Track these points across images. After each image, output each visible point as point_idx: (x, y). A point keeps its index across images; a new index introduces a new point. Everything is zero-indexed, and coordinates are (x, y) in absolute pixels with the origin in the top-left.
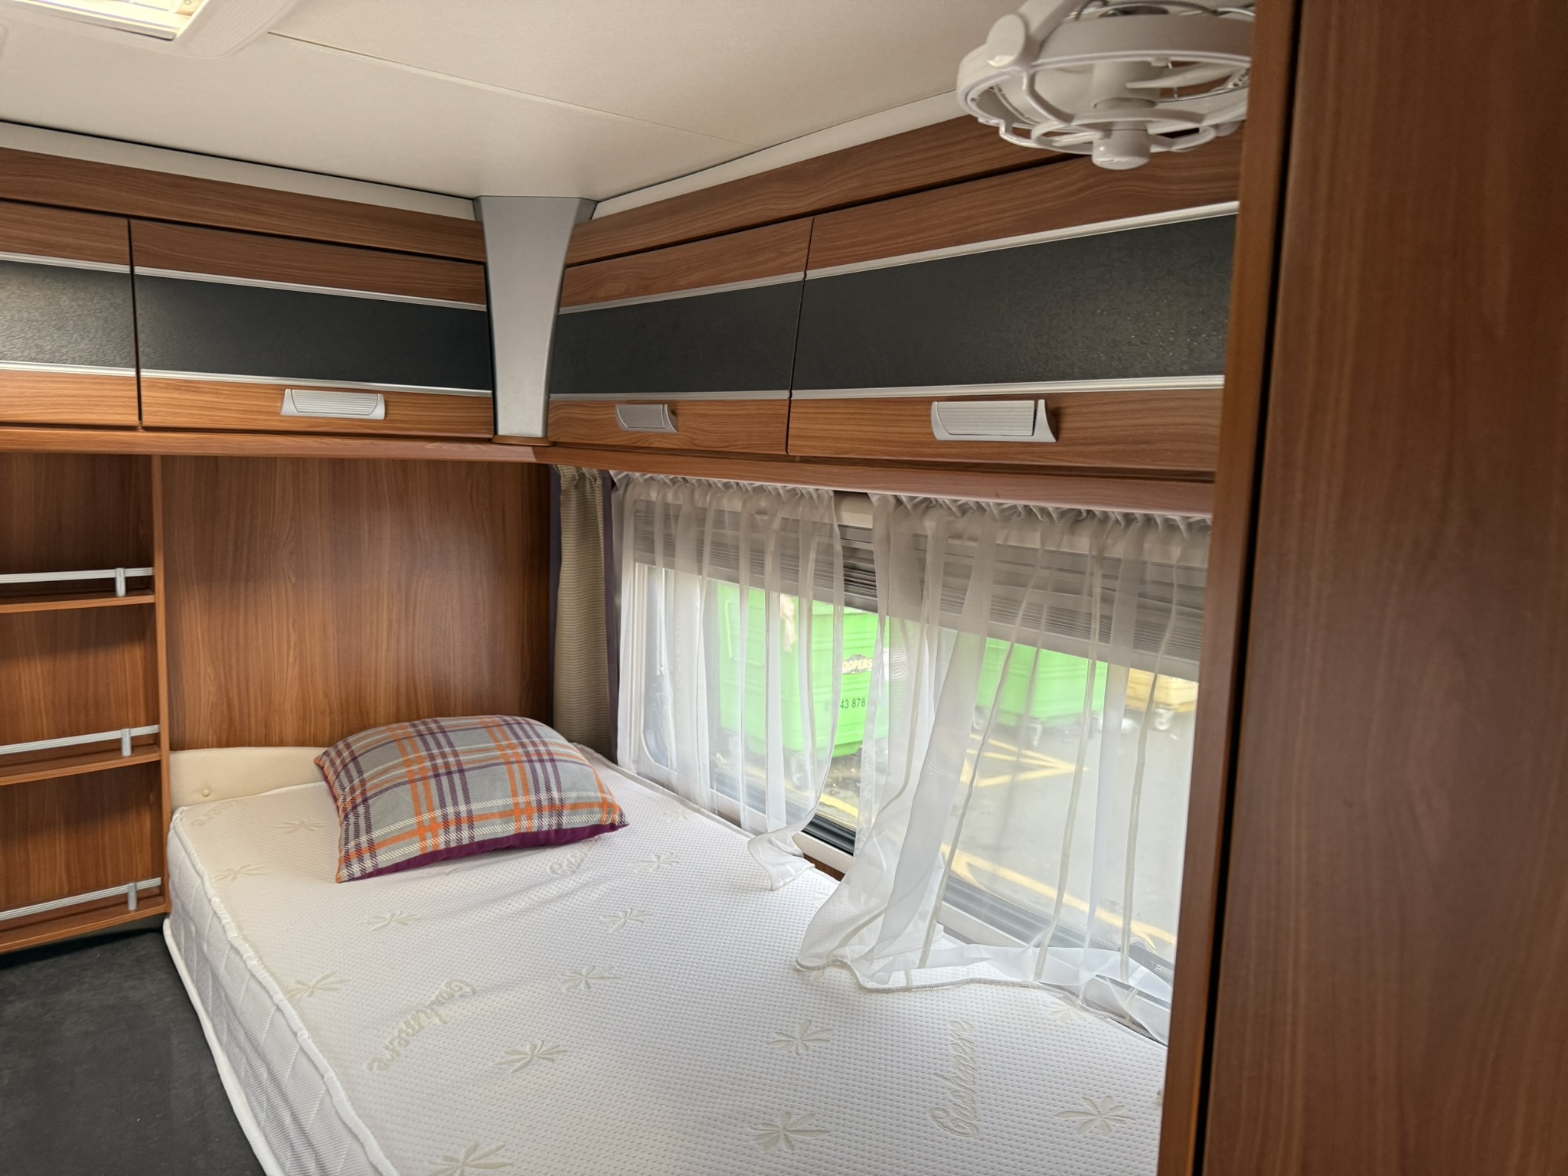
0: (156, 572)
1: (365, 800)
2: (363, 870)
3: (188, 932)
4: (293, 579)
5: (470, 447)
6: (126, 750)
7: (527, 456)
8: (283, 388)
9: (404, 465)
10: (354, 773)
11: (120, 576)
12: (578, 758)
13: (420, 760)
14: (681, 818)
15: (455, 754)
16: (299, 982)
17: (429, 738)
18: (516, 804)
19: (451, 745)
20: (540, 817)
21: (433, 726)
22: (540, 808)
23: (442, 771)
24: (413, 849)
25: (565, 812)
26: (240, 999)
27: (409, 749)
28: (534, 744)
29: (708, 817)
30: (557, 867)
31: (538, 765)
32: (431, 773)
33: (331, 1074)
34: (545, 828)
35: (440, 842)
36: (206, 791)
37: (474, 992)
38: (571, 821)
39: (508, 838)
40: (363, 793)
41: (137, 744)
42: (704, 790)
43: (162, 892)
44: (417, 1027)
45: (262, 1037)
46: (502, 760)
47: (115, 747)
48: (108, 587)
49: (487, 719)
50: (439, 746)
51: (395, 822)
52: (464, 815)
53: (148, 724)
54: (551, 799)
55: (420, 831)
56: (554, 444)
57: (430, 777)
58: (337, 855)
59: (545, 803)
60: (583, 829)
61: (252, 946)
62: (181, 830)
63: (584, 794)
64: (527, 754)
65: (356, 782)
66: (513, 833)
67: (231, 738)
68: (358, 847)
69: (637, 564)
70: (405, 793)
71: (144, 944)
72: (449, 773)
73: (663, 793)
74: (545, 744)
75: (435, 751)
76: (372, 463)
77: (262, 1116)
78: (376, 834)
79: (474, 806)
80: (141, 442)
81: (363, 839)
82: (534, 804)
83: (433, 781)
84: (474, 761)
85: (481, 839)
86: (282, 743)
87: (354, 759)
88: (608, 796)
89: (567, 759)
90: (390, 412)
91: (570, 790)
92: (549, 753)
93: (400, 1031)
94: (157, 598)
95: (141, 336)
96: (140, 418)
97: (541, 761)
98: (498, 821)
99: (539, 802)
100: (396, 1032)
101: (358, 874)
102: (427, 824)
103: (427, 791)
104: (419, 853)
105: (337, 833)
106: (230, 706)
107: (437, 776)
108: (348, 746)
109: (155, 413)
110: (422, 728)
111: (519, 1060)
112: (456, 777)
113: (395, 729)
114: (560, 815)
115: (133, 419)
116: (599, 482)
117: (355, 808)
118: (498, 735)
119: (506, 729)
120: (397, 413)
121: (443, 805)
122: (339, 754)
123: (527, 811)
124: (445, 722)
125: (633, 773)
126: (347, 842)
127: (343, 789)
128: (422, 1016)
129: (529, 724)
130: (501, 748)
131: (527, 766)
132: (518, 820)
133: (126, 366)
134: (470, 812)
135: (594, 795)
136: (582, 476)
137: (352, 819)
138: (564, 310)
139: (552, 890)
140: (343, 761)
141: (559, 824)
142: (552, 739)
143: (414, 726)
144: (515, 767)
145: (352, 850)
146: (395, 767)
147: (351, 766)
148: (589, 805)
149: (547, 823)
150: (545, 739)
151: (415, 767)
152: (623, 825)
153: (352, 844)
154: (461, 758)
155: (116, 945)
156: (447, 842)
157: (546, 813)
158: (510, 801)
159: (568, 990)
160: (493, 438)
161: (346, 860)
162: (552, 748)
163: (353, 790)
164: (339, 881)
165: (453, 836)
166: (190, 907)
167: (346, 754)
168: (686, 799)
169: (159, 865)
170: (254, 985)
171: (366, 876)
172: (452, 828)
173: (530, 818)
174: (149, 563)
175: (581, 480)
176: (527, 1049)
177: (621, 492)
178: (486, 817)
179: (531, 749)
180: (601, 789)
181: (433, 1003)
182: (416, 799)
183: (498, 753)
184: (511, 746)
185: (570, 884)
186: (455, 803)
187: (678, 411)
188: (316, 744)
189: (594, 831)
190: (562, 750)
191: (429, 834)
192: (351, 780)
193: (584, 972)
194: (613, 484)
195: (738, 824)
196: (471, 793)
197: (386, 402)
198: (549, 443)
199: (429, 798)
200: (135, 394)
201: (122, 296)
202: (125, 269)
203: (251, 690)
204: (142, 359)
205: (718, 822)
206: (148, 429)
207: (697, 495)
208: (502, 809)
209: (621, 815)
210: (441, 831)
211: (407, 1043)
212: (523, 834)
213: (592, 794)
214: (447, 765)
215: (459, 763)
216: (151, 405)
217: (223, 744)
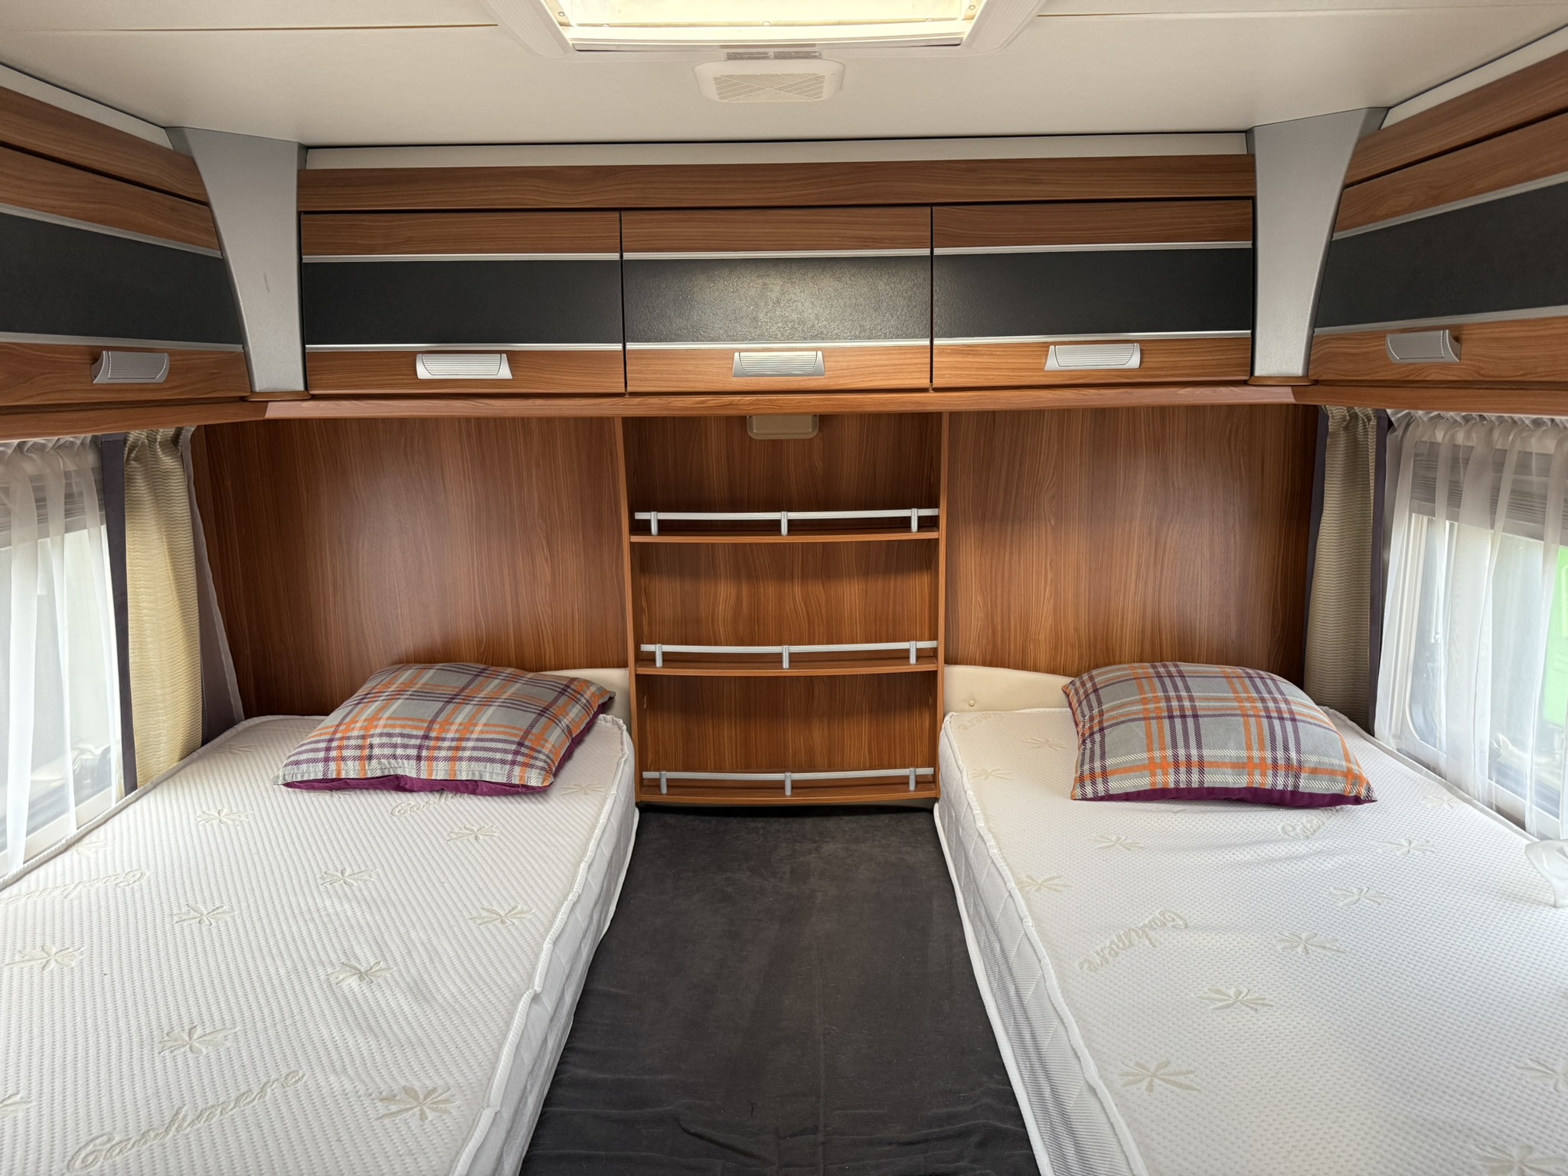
0: (940, 512)
1: (1102, 730)
2: (1095, 792)
3: (950, 816)
4: (1053, 521)
5: (1223, 390)
6: (913, 659)
7: (1286, 396)
8: (1047, 345)
9: (1162, 412)
10: (1095, 704)
11: (914, 514)
12: (1324, 722)
13: (1156, 700)
14: (1445, 806)
15: (1191, 699)
16: (1029, 877)
17: (1167, 681)
18: (1250, 758)
19: (1188, 689)
20: (1275, 775)
21: (1173, 669)
22: (1275, 766)
23: (1176, 713)
24: (1143, 783)
25: (1303, 775)
26: (983, 880)
27: (1147, 688)
28: (1275, 700)
29: (1482, 810)
30: (1291, 829)
31: (1276, 723)
32: (1166, 714)
33: (1047, 961)
34: (1280, 787)
35: (1168, 780)
36: (972, 702)
37: (1186, 926)
38: (1308, 785)
39: (1239, 789)
40: (1101, 722)
41: (921, 655)
42: (1479, 778)
43: (932, 781)
44: (1127, 944)
45: (997, 916)
46: (1239, 712)
47: (903, 655)
48: (905, 523)
49: (1228, 669)
50: (1176, 689)
51: (1127, 754)
52: (1195, 759)
53: (930, 640)
54: (1288, 759)
55: (1151, 767)
56: (1316, 382)
57: (1164, 718)
58: (1073, 775)
59: (1281, 762)
60: (1324, 796)
61: (995, 837)
62: (949, 730)
63: (1326, 760)
64: (1266, 709)
65: (1096, 711)
66: (1245, 785)
67: (994, 659)
68: (1092, 770)
69: (1414, 515)
70: (1139, 728)
71: (919, 820)
72: (1183, 717)
73: (1427, 775)
74: (1287, 702)
75: (1172, 694)
76: (1132, 411)
77: (995, 984)
78: (1109, 762)
79: (1206, 752)
80: (932, 402)
82: (1269, 761)
83: (1166, 722)
84: (1209, 709)
85: (1211, 785)
86: (1036, 669)
87: (1096, 691)
88: (1354, 767)
89: (1310, 720)
90: (1145, 360)
91: (1311, 753)
92: (1291, 712)
93: (1112, 942)
94: (940, 534)
95: (936, 309)
96: (931, 381)
97: (1281, 719)
98: (1230, 771)
99: (1275, 760)
100: (1108, 943)
101: (1090, 795)
102: (1158, 761)
103: (1161, 730)
104: (1148, 787)
105: (1075, 755)
107: (1171, 717)
108: (1091, 678)
109: (942, 376)
110: (1162, 670)
111: (1221, 1001)
112: (1190, 722)
113: (1135, 668)
114: (1297, 776)
115: (925, 382)
116: (1373, 422)
117: (1092, 734)
118: (1238, 686)
119: (1247, 681)
120: (1152, 361)
121: (1175, 746)
122: (1083, 684)
123: (1262, 765)
124: (1185, 667)
125: (1392, 747)
126: (1082, 765)
127: (1084, 716)
128: (1134, 934)
129: (1272, 679)
130: (1239, 700)
131: (1265, 721)
132: (1250, 774)
133: (923, 337)
134: (1201, 757)
135: (1339, 763)
136: (1354, 417)
137: (1089, 745)
138: (1337, 236)
139: (1281, 850)
140: (1085, 692)
141: (1296, 786)
142: (1298, 699)
143: (1154, 667)
144: (1252, 720)
145: (1087, 772)
146: (1132, 703)
147: (1092, 697)
148: (1331, 773)
149: (1282, 782)
150: (1288, 697)
151: (1151, 706)
152: (1369, 800)
153: (1086, 767)
154: (1197, 704)
155: (899, 816)
156: (1177, 782)
157: (1281, 772)
158: (1244, 753)
159: (1284, 949)
160: (1249, 379)
161: (1081, 780)
162: (1294, 708)
163: (1092, 719)
164: (1073, 799)
165: (1183, 777)
166: (952, 796)
167: (1089, 685)
168: (1456, 786)
169: (933, 759)
170: (993, 870)
171: (1097, 798)
172: (1183, 769)
173: (1264, 774)
174: (936, 505)
175: (1351, 422)
176: (1232, 992)
177: (1399, 432)
178: (1217, 765)
179: (1271, 705)
180: (1347, 757)
181: (1145, 926)
182: (1149, 735)
183: (1235, 704)
184: (1250, 699)
185: (1302, 848)
186: (1187, 746)
187: (1464, 337)
188: (1065, 674)
189: (1334, 801)
190: (1305, 711)
191: (1159, 771)
192: (1091, 708)
193: (1304, 936)
194: (1390, 424)
195: (1522, 825)
196: (1204, 739)
197: (1141, 350)
198: (1310, 381)
199: (1162, 737)
200: (929, 360)
201: (923, 276)
202: (926, 252)
203: (1013, 619)
204: (935, 329)
205: (1495, 818)
206: (937, 390)
207: (1496, 434)
208: (1235, 760)
209: (1369, 789)
210: (1171, 771)
211: (1117, 954)
212: (1256, 789)
213: (1336, 762)
214: (1182, 708)
215: (1194, 708)
216: (940, 369)
217: (987, 663)
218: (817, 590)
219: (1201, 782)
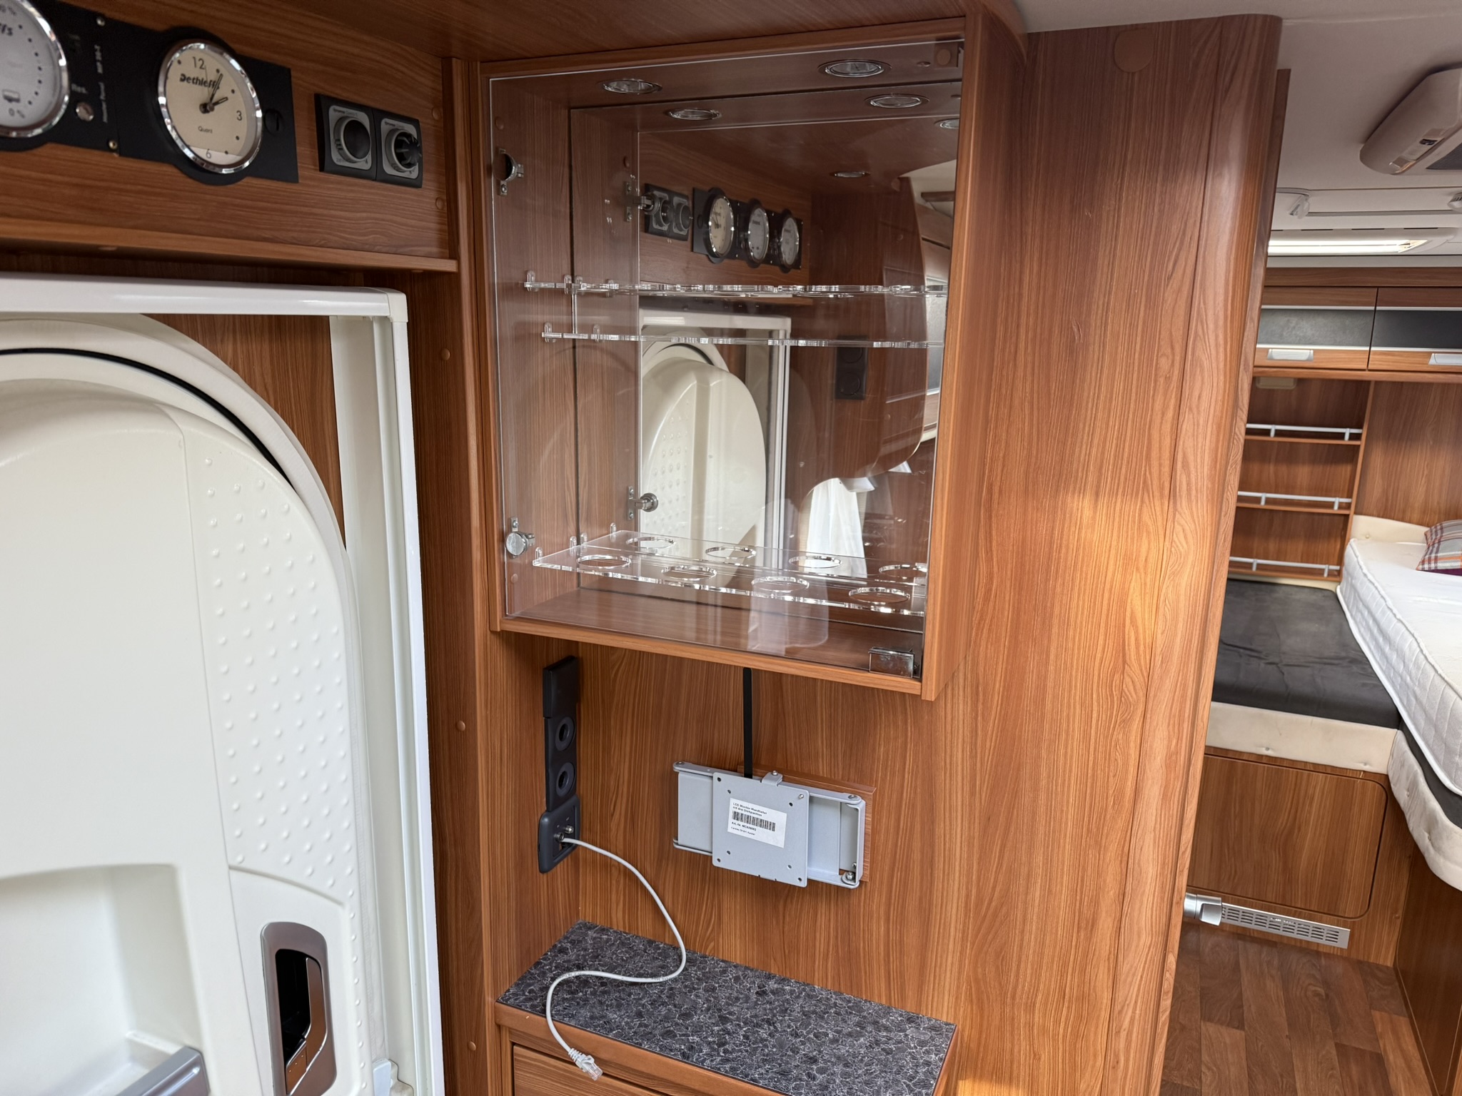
0: (1364, 432)
2: (1430, 568)
4: (1431, 443)
6: (1336, 507)
8: (1431, 353)
10: (1439, 534)
11: (1347, 431)
24: (1456, 565)
36: (1367, 535)
40: (1440, 540)
41: (1341, 506)
47: (1331, 505)
48: (1341, 436)
51: (1452, 551)
53: (1347, 499)
58: (1420, 560)
65: (1439, 537)
67: (1385, 513)
68: (1429, 561)
70: (1459, 542)
78: (1439, 555)
80: (1366, 376)
81: (1433, 555)
86: (1410, 522)
87: (1442, 529)
94: (1362, 443)
95: (1374, 334)
96: (1368, 366)
101: (1427, 570)
104: (1458, 567)
105: (1424, 553)
106: (1387, 500)
108: (1441, 526)
109: (1374, 364)
115: (1365, 367)
117: (1434, 544)
122: (1436, 527)
126: (1425, 556)
127: (1432, 539)
133: (1366, 346)
140: (1435, 531)
145: (1426, 559)
147: (1439, 532)
153: (1427, 556)
161: (1423, 562)
163: (1436, 539)
164: (1417, 569)
167: (1439, 528)
171: (1430, 571)
174: (1360, 427)
188: (1428, 526)
192: (1436, 535)
200: (1368, 357)
201: (1369, 319)
202: (1373, 308)
203: (1399, 495)
204: (1373, 343)
206: (1370, 370)
216: (1373, 361)
217: (1378, 516)
218: (1283, 469)
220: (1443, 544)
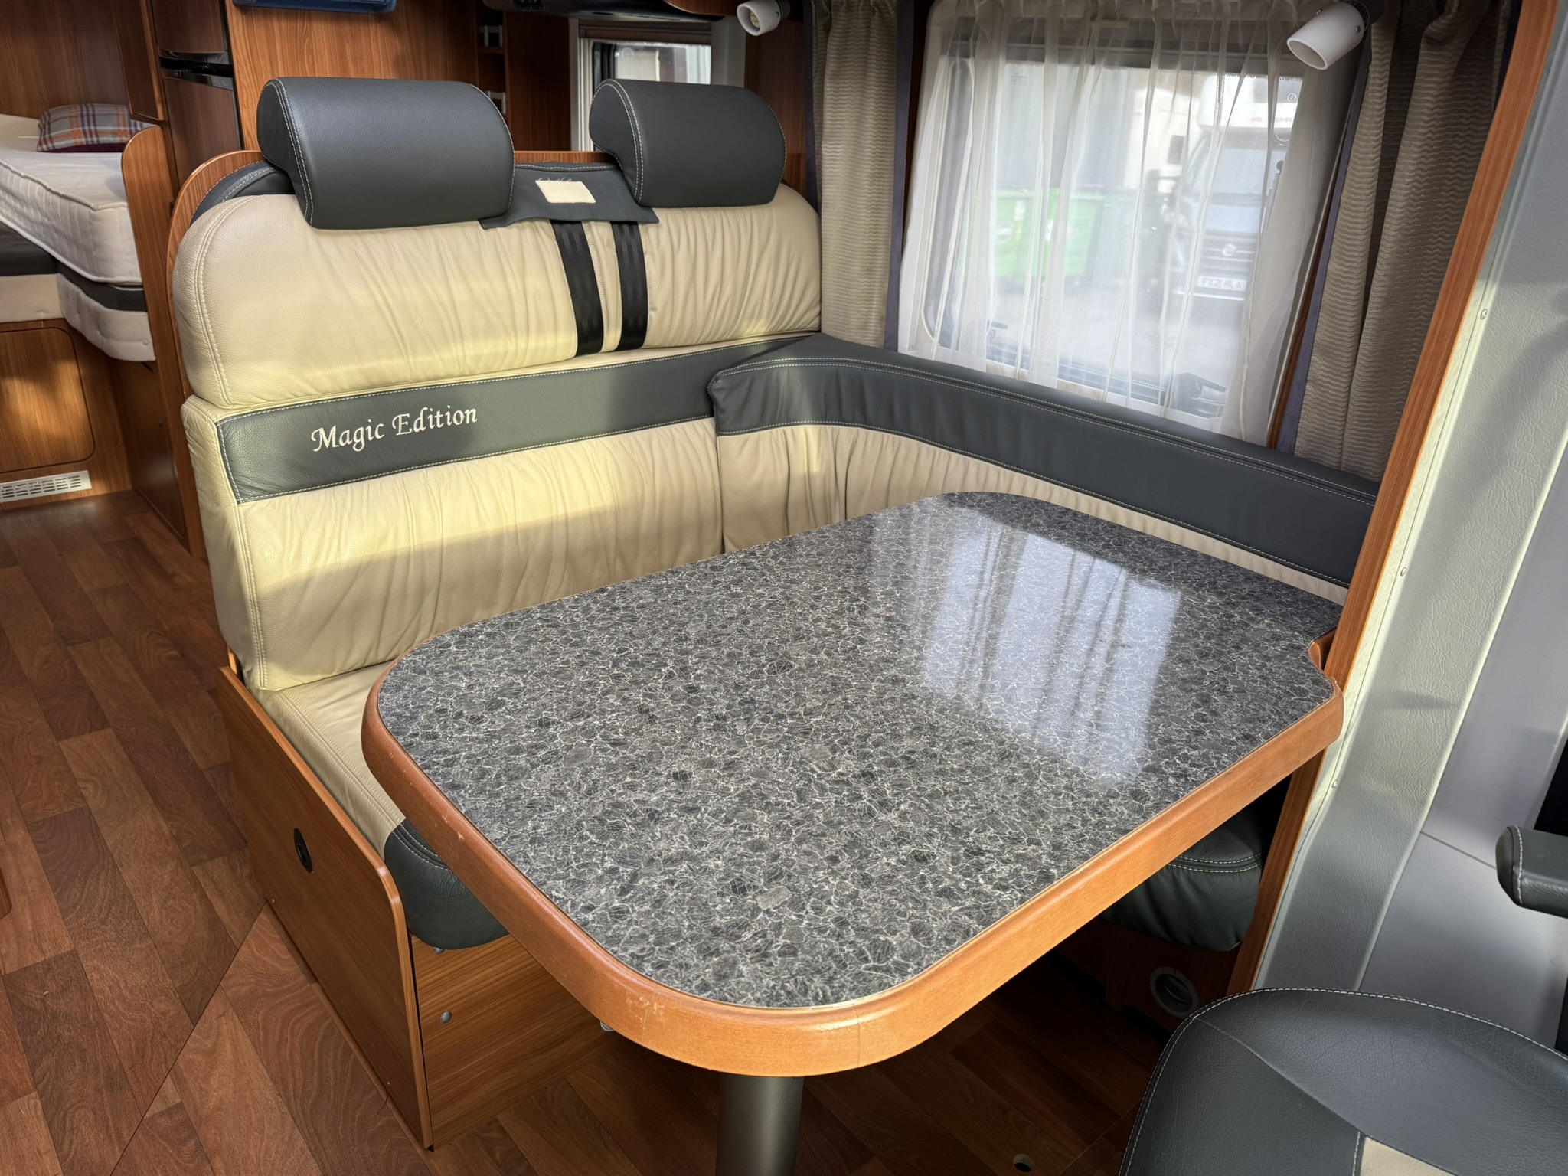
1: (50, 122)
2: (49, 148)
18: (119, 130)
19: (93, 111)
21: (90, 105)
22: (131, 134)
23: (85, 115)
24: (70, 142)
35: (82, 140)
51: (61, 130)
52: (93, 131)
55: (74, 136)
57: (79, 116)
66: (118, 143)
68: (46, 142)
70: (67, 120)
72: (88, 116)
78: (53, 134)
79: (98, 128)
81: (47, 136)
83: (80, 119)
85: (103, 143)
98: (109, 136)
102: (76, 134)
103: (77, 120)
107: (82, 116)
110: (83, 106)
112: (91, 118)
117: (44, 126)
121: (83, 125)
123: (124, 134)
124: (96, 105)
132: (121, 138)
134: (95, 130)
143: (80, 105)
146: (65, 113)
151: (73, 113)
153: (42, 138)
154: (96, 112)
156: (87, 142)
158: (116, 129)
161: (40, 144)
164: (38, 151)
165: (88, 139)
171: (49, 151)
172: (87, 136)
178: (105, 133)
182: (72, 123)
186: (89, 125)
191: (78, 137)
196: (97, 123)
199: (78, 123)
208: (112, 132)
210: (82, 136)
214: (88, 113)
219: (98, 141)
220: (53, 125)
